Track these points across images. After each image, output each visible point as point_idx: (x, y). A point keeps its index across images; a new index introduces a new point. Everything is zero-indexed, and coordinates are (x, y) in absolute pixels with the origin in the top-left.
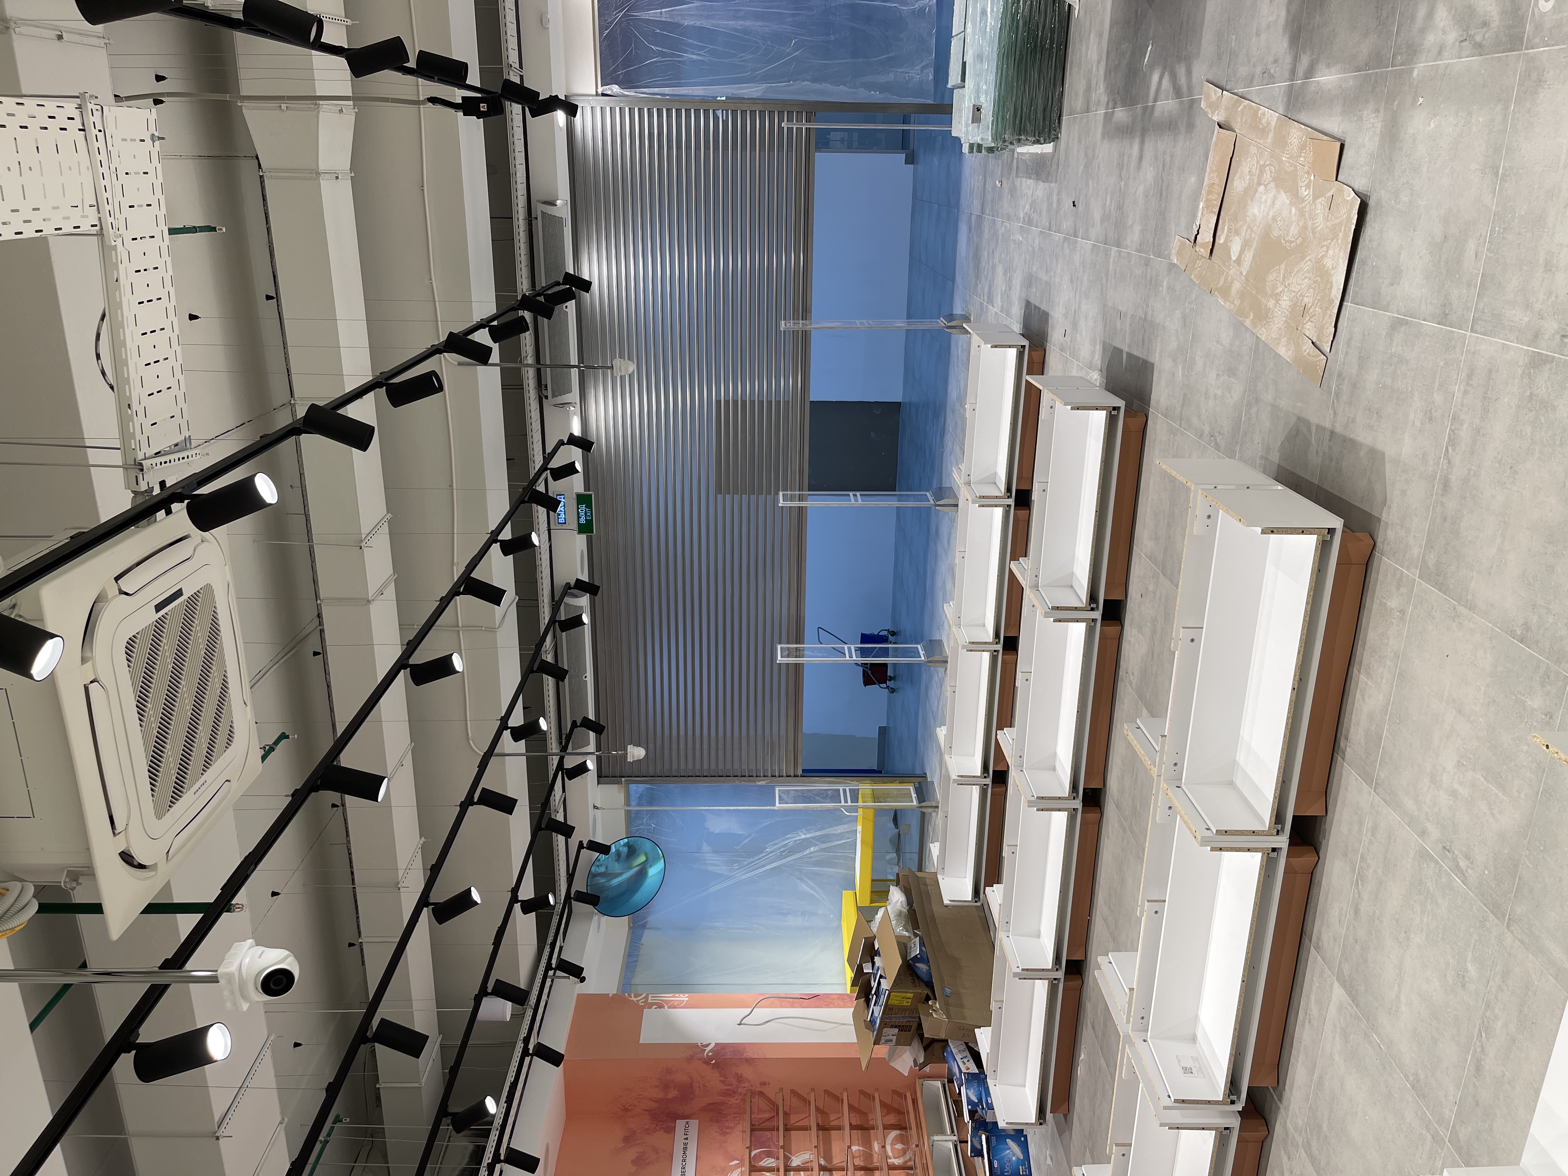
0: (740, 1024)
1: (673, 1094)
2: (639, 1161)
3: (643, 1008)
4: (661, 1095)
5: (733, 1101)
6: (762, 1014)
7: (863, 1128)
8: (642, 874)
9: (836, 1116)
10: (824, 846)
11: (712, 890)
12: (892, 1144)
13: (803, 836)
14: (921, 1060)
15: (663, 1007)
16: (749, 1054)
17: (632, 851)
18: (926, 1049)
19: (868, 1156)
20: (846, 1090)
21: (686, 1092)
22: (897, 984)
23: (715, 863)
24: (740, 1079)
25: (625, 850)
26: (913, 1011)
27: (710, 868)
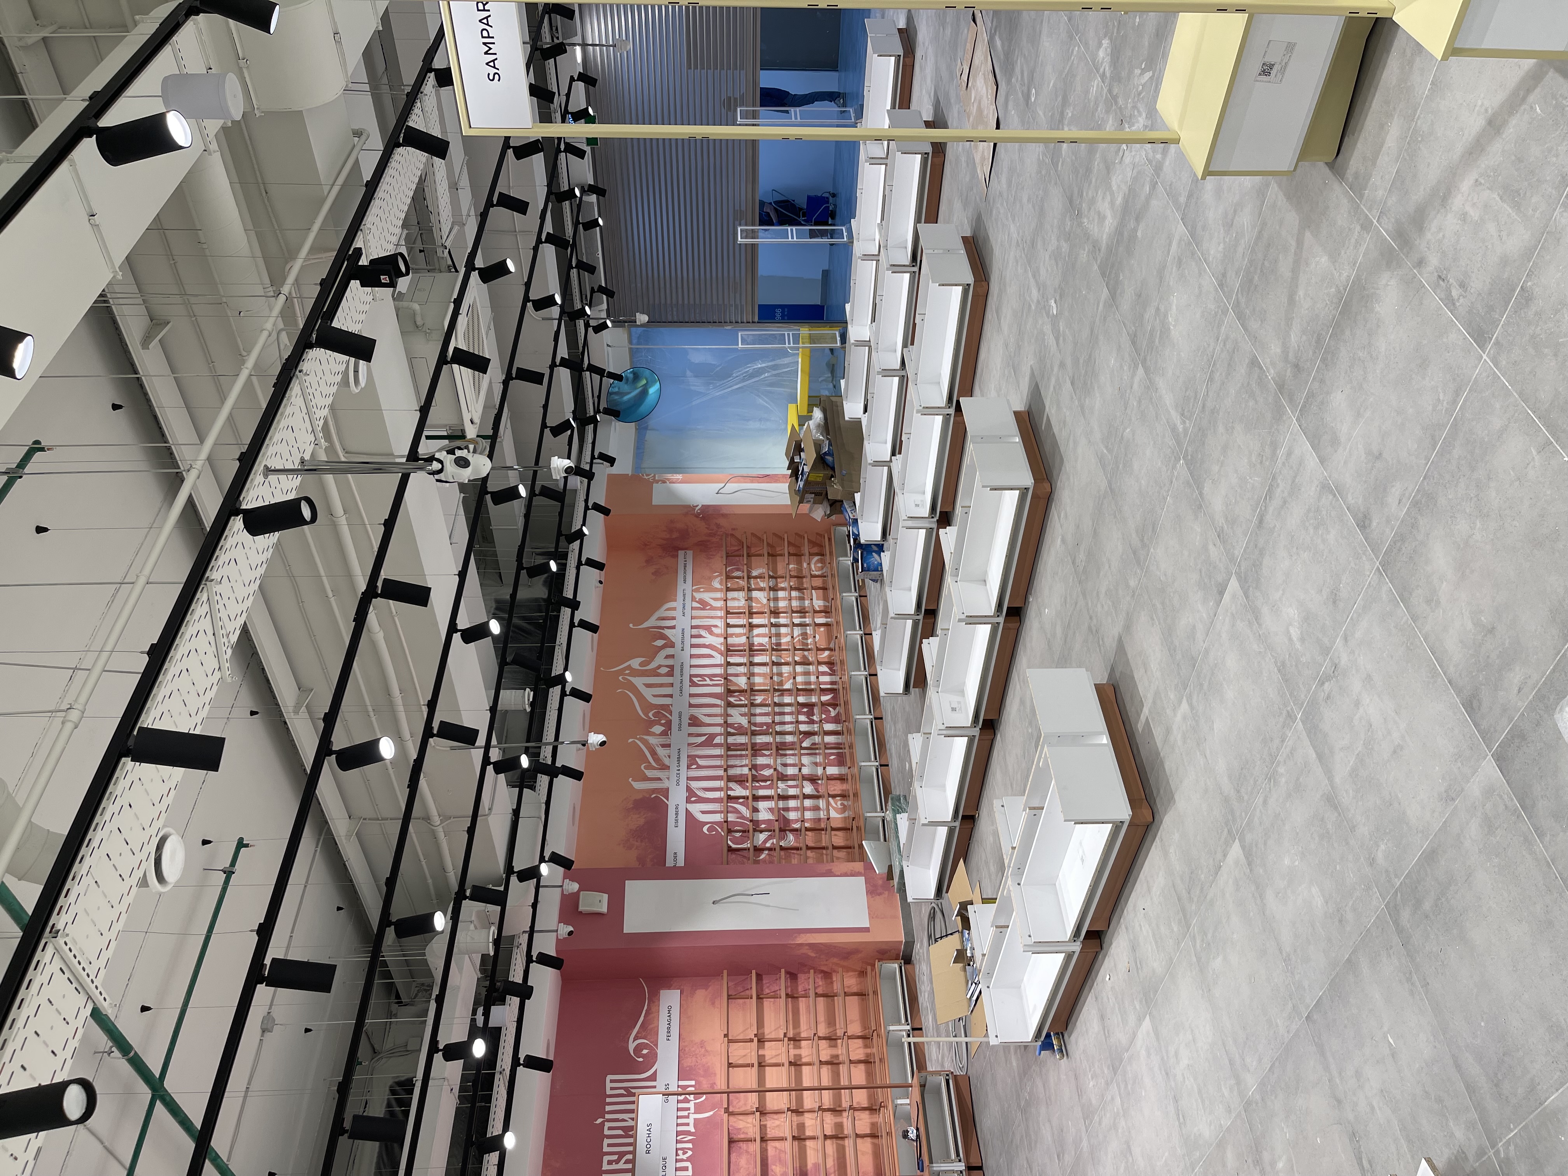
0: (717, 493)
1: (675, 535)
2: (656, 573)
3: (653, 483)
4: (668, 536)
5: (714, 540)
6: (731, 487)
7: (798, 555)
8: (644, 393)
9: (780, 548)
10: (774, 372)
11: (694, 403)
12: (815, 564)
13: (760, 366)
14: (828, 512)
15: (666, 482)
16: (724, 511)
17: (636, 377)
18: (831, 506)
19: (800, 570)
20: (786, 532)
21: (684, 534)
22: (814, 468)
23: (696, 384)
24: (718, 526)
25: (631, 376)
26: (823, 484)
27: (693, 388)
